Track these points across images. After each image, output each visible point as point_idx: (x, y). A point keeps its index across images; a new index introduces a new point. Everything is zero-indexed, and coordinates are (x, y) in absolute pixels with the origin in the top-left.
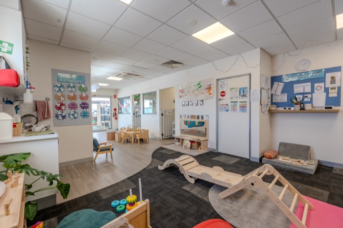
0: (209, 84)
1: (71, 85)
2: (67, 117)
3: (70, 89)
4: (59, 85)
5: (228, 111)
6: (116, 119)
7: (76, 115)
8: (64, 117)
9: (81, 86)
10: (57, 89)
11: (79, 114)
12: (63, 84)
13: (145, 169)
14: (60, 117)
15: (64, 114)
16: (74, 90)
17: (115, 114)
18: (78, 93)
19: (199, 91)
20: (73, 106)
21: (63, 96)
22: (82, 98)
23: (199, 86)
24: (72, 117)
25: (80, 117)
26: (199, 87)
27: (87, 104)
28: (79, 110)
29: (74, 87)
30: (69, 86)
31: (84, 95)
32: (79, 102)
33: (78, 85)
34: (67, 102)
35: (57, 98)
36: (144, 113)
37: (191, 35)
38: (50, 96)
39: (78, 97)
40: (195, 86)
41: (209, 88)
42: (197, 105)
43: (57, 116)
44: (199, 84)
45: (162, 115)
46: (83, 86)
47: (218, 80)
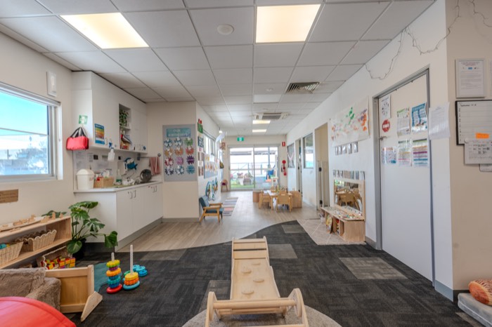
0: (363, 110)
1: (178, 139)
2: (175, 173)
3: (177, 144)
4: (168, 141)
6: (285, 174)
7: (182, 171)
8: (172, 172)
9: (187, 139)
10: (166, 145)
11: (185, 170)
12: (171, 139)
14: (169, 173)
15: (172, 170)
16: (180, 144)
17: (284, 168)
18: (185, 147)
19: (351, 126)
20: (180, 161)
21: (171, 151)
22: (188, 152)
23: (351, 115)
24: (179, 173)
25: (186, 172)
26: (352, 118)
27: (193, 158)
28: (186, 165)
29: (180, 141)
30: (176, 141)
31: (190, 149)
32: (185, 156)
33: (184, 139)
34: (175, 157)
35: (166, 153)
36: (305, 167)
38: (162, 152)
39: (185, 151)
40: (347, 116)
41: (363, 118)
42: (351, 152)
43: (166, 172)
44: (351, 112)
45: (320, 169)
46: (189, 139)
47: (377, 98)
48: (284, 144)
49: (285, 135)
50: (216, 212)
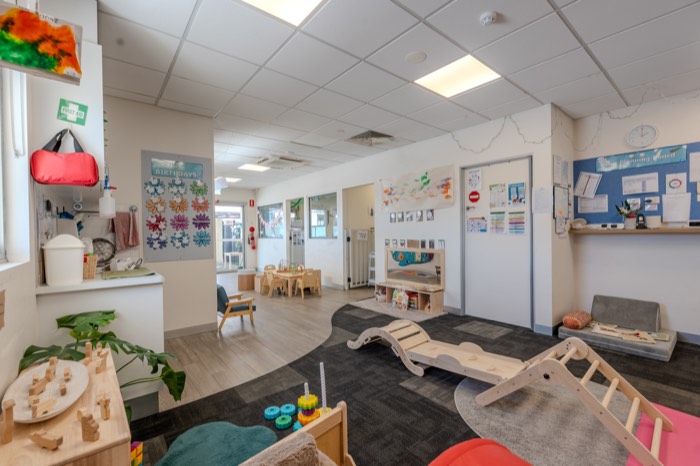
0: (445, 177)
1: (178, 182)
2: (169, 244)
3: (175, 190)
4: (155, 182)
5: (485, 231)
6: (254, 248)
7: (185, 241)
8: (163, 244)
9: (195, 184)
10: (152, 190)
11: (192, 238)
12: (162, 179)
13: (320, 347)
14: (156, 245)
15: (162, 238)
16: (182, 191)
17: (253, 239)
18: (190, 197)
19: (425, 192)
20: (180, 223)
21: (162, 203)
22: (197, 206)
23: (425, 181)
24: (178, 244)
25: (193, 244)
26: (425, 184)
27: (207, 219)
28: (192, 230)
29: (182, 185)
30: (173, 184)
31: (201, 201)
32: (191, 214)
33: (189, 182)
34: (169, 215)
35: (151, 206)
36: (310, 237)
37: (413, 82)
38: (139, 203)
39: (190, 204)
40: (417, 181)
41: (446, 186)
42: (421, 219)
43: (150, 242)
44: (425, 178)
45: (348, 239)
46: (199, 183)
47: (463, 169)
48: (252, 203)
49: (255, 191)
50: (248, 308)
